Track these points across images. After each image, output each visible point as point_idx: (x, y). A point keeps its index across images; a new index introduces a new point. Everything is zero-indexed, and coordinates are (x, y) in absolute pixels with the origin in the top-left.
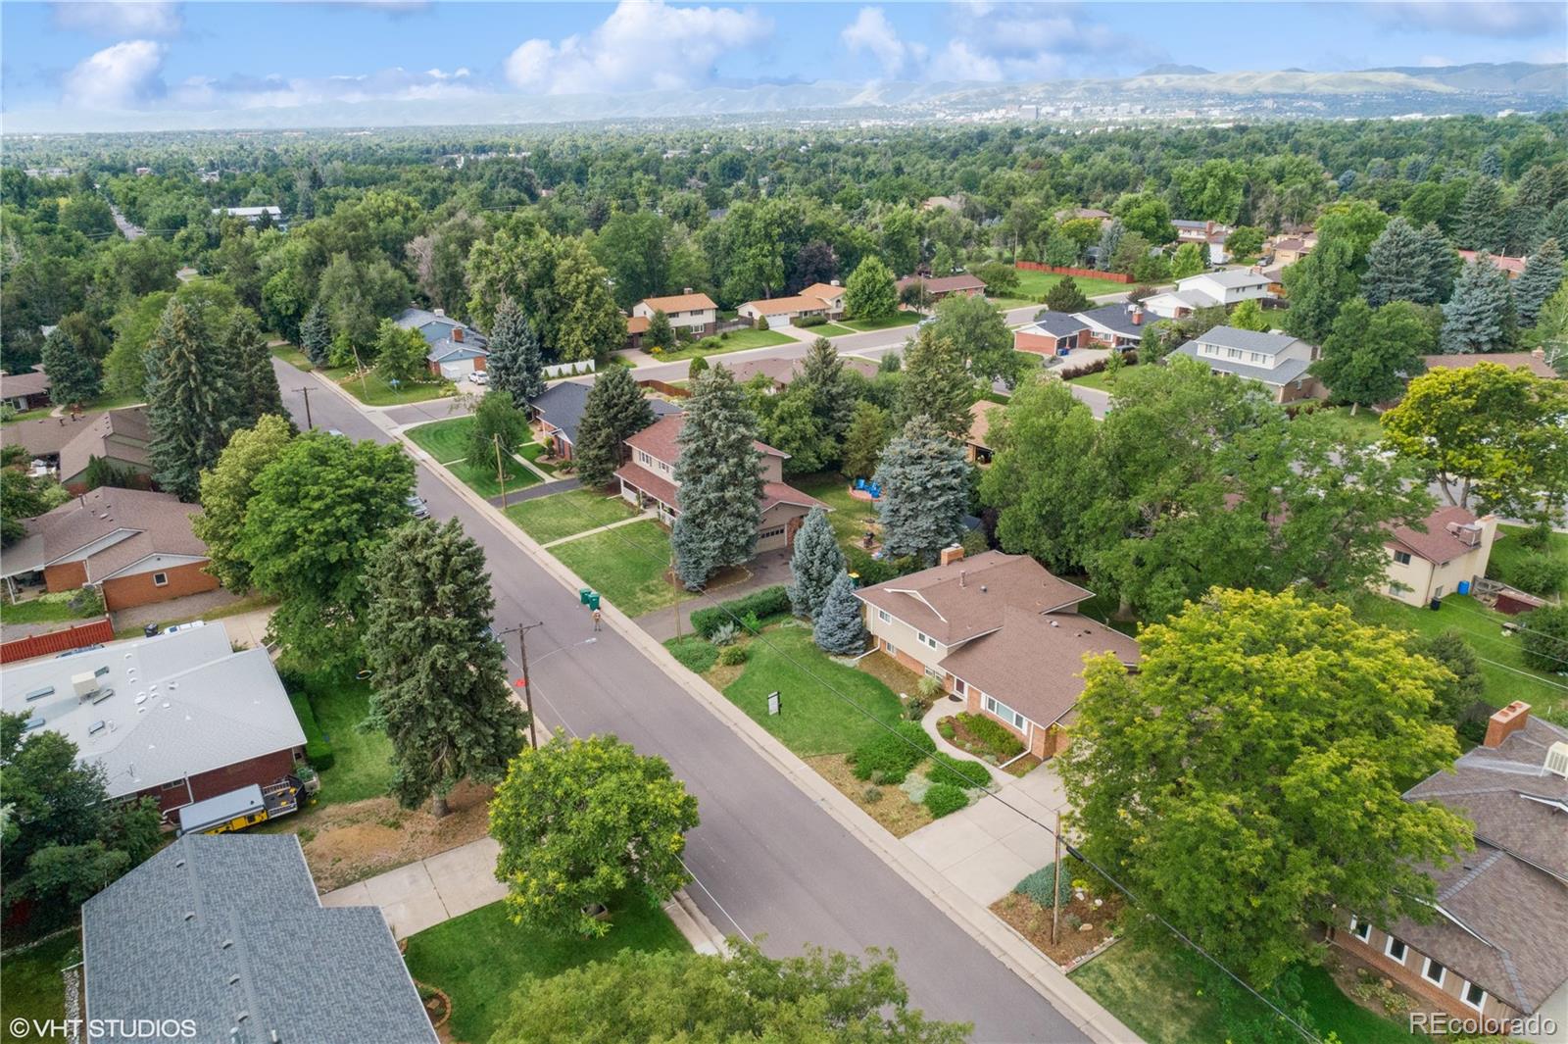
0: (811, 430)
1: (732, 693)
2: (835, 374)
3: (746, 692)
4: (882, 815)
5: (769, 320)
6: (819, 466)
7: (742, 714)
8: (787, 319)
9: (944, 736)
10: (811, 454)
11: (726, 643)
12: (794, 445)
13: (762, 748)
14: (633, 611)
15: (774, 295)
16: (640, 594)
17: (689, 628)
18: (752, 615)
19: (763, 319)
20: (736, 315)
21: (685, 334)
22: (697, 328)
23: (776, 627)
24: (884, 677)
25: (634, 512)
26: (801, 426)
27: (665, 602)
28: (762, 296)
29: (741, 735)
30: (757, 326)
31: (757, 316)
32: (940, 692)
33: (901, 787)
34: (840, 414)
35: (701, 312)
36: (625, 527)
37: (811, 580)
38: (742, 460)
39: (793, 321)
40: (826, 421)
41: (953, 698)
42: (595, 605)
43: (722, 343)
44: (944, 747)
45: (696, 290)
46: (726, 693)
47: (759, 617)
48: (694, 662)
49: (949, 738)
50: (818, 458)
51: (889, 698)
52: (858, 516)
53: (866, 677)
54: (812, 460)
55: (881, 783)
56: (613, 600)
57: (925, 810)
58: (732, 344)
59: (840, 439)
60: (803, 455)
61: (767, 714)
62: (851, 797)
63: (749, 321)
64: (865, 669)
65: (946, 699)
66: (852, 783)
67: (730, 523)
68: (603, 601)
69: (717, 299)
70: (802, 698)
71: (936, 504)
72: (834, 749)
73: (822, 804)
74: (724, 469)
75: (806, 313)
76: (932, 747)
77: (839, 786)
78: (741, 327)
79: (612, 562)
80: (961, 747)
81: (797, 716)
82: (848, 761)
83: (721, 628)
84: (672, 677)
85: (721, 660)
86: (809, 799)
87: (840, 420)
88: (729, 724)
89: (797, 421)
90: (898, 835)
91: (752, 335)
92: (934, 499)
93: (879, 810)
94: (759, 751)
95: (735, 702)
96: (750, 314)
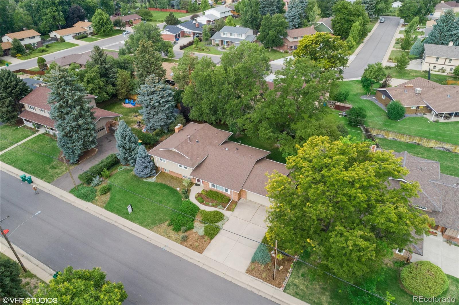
0: (102, 84)
1: (109, 207)
2: (105, 60)
3: (115, 205)
4: (191, 245)
5: (64, 38)
6: (109, 97)
7: (117, 216)
8: (71, 37)
9: (200, 202)
10: (104, 93)
11: (98, 184)
12: (97, 91)
13: (131, 230)
14: (49, 180)
15: (63, 28)
16: (50, 171)
17: (78, 182)
18: (105, 170)
19: (61, 38)
20: (49, 37)
21: (29, 47)
22: (34, 44)
23: (116, 171)
24: (168, 183)
25: (34, 132)
26: (97, 83)
27: (63, 171)
28: (58, 29)
29: (120, 226)
30: (60, 41)
31: (58, 36)
32: (191, 184)
33: (194, 230)
34: (111, 75)
35: (34, 37)
36: (32, 139)
37: (126, 150)
38: (82, 106)
39: (74, 37)
40: (106, 79)
41: (197, 185)
42: (30, 181)
43: (47, 49)
44: (202, 207)
45: (29, 28)
46: (106, 208)
47: (108, 169)
48: (86, 197)
49: (202, 202)
50: (107, 94)
51: (173, 191)
52: (130, 114)
53: (161, 185)
54: (106, 96)
55: (185, 231)
56: (38, 176)
57: (206, 238)
58: (52, 49)
59: (114, 85)
60: (102, 94)
61: (127, 213)
62: (176, 241)
63: (56, 39)
64: (159, 181)
65: (194, 186)
66: (173, 234)
67: (84, 133)
68: (34, 178)
69: (38, 31)
70: (140, 202)
71: (165, 108)
72: (161, 221)
73: (166, 248)
74: (75, 112)
75: (78, 34)
76: (198, 209)
77: (169, 237)
78: (53, 42)
79: (31, 158)
80: (208, 205)
81: (140, 211)
82: (169, 225)
83: (94, 179)
84: (79, 207)
85: (98, 193)
86: (160, 248)
87: (112, 78)
88: (113, 223)
89: (96, 81)
90: (201, 252)
91: (59, 44)
92: (163, 107)
93: (189, 243)
94: (130, 232)
95: (112, 211)
96: (55, 36)
